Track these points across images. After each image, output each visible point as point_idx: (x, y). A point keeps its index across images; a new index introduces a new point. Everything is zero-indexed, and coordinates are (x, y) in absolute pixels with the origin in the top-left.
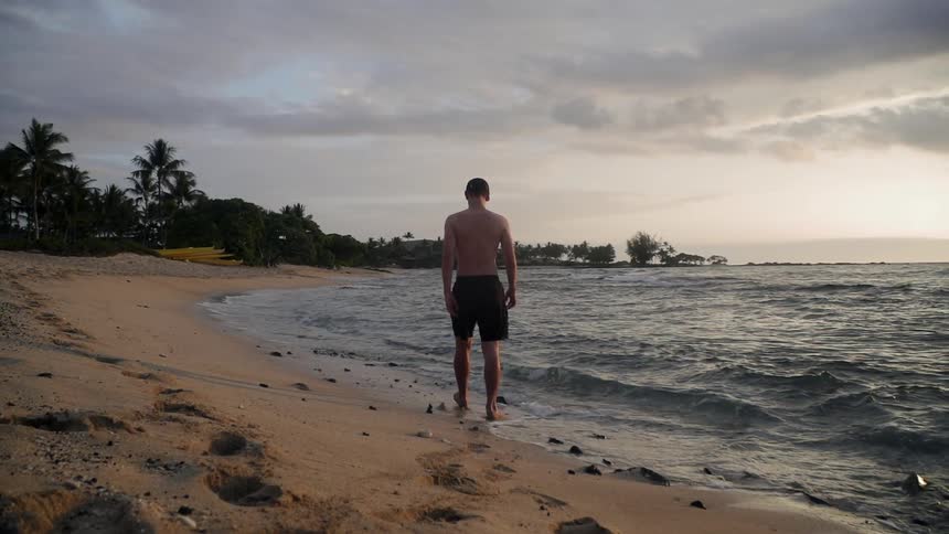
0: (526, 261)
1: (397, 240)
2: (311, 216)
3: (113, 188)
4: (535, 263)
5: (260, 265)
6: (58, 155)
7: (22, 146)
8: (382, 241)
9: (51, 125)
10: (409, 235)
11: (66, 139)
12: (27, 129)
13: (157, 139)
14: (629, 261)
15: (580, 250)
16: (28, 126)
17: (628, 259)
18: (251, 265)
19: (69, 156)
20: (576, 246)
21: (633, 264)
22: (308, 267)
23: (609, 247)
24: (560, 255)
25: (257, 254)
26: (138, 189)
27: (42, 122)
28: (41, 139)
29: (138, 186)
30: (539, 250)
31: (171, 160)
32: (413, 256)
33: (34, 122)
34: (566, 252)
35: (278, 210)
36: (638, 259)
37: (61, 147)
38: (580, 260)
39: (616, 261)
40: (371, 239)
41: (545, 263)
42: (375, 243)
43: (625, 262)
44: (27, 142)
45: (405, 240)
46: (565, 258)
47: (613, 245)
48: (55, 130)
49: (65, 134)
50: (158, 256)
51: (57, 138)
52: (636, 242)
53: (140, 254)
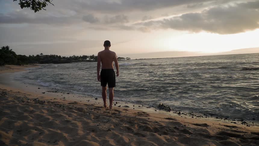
0: (77, 61)
1: (38, 55)
4: (80, 61)
8: (33, 56)
20: (91, 56)
24: (86, 59)
32: (43, 60)
38: (92, 60)
40: (30, 55)
41: (83, 61)
42: (31, 57)
46: (88, 59)
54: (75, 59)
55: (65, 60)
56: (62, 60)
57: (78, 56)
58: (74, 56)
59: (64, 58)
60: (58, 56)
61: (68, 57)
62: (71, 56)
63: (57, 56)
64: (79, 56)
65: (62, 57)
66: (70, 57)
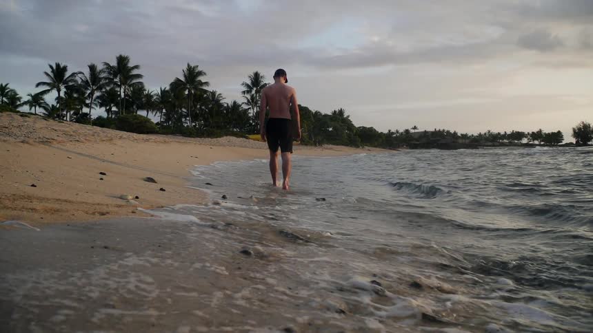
0: (496, 144)
1: (407, 131)
2: (348, 116)
3: (235, 103)
4: (503, 145)
5: (311, 145)
6: (201, 84)
7: (182, 79)
8: (397, 132)
9: (197, 66)
10: (415, 128)
11: (205, 74)
12: (185, 69)
13: (255, 72)
14: (575, 143)
15: (537, 135)
16: (185, 67)
17: (574, 141)
18: (306, 145)
19: (206, 83)
20: (533, 133)
21: (578, 144)
22: (343, 147)
23: (559, 132)
24: (521, 139)
25: (310, 138)
26: (248, 103)
27: (192, 65)
28: (192, 75)
29: (248, 101)
30: (505, 136)
31: (262, 84)
32: (418, 141)
33: (188, 65)
34: (526, 137)
35: (329, 113)
36: (581, 141)
37: (202, 79)
38: (536, 142)
39: (564, 142)
40: (389, 131)
41: (511, 144)
42: (393, 133)
43: (572, 143)
44: (185, 76)
45: (413, 131)
46: (525, 141)
47: (561, 131)
48: (199, 69)
49: (204, 71)
50: (247, 138)
51: (200, 73)
52: (580, 129)
53: (237, 137)
54: (492, 141)
55: (467, 141)
56: (460, 141)
57: (499, 133)
58: (489, 132)
59: (464, 136)
60: (452, 131)
61: (476, 134)
62: (483, 133)
63: (448, 132)
64: (502, 133)
65: (459, 135)
66: (480, 134)
